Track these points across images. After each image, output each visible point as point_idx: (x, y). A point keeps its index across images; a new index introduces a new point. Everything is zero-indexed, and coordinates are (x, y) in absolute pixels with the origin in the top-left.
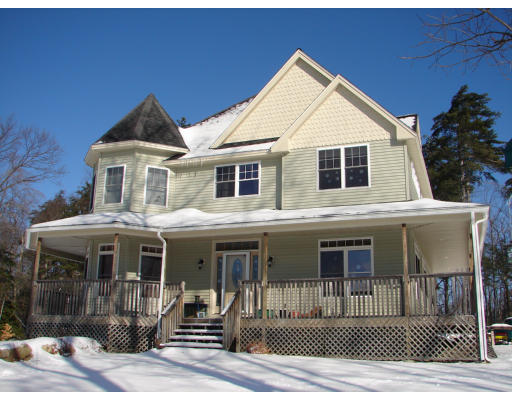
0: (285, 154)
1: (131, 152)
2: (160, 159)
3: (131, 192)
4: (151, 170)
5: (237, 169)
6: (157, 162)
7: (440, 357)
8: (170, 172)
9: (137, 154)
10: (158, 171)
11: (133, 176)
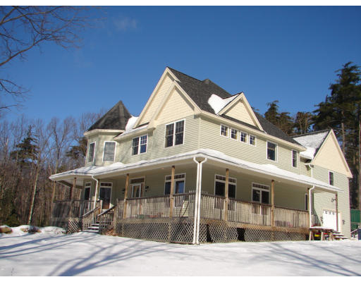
0: (154, 129)
1: (96, 135)
2: (111, 137)
3: (96, 156)
4: (107, 143)
5: (140, 139)
6: (110, 139)
7: (179, 241)
8: (116, 143)
9: (100, 136)
10: (110, 143)
11: (98, 148)
